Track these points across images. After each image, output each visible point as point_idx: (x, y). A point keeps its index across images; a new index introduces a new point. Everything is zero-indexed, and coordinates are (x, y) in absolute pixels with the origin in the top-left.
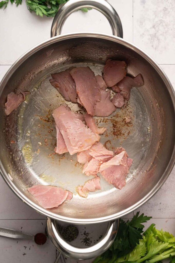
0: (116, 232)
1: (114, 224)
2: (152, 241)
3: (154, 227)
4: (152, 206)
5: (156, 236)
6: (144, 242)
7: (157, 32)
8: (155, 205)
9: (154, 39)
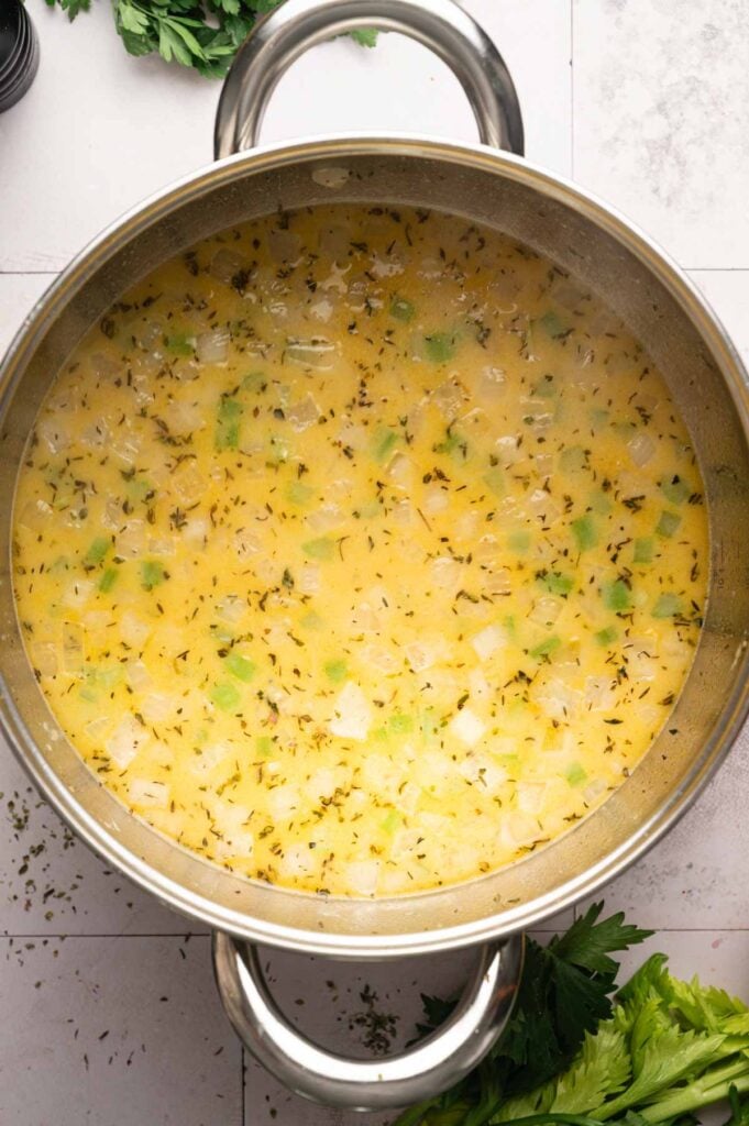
0: (513, 992)
1: (505, 956)
2: (655, 1029)
3: (663, 967)
4: (653, 879)
5: (673, 1005)
6: (619, 1033)
7: (678, 129)
8: (667, 874)
9: (661, 162)
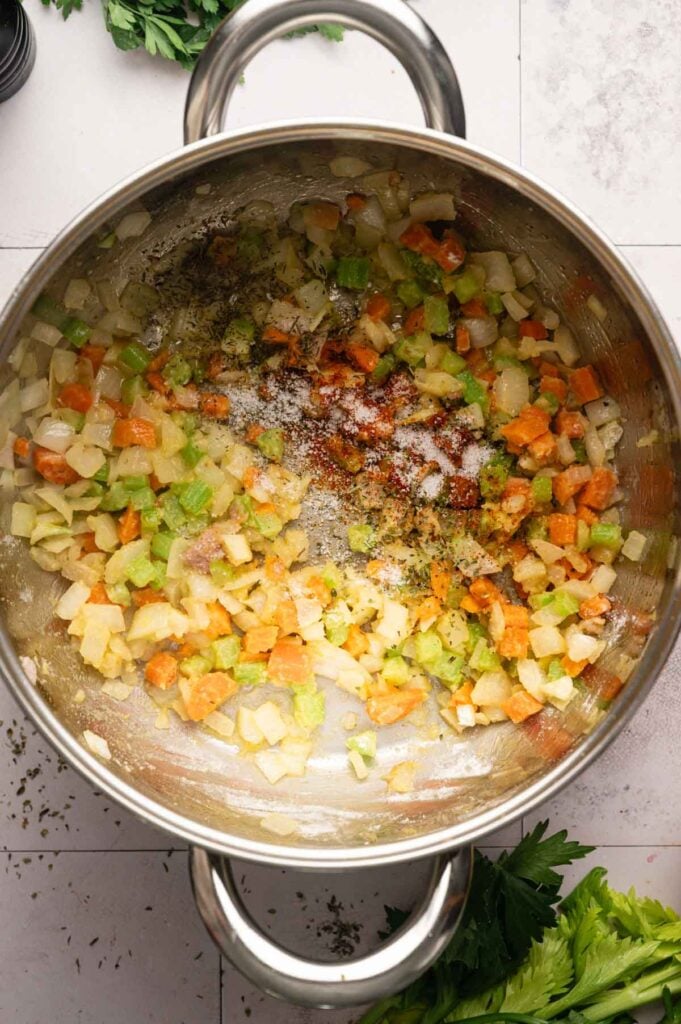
0: (463, 899)
1: (455, 866)
2: (595, 936)
3: (603, 879)
4: (594, 800)
5: (612, 914)
6: (562, 939)
7: (616, 118)
8: (607, 795)
9: (602, 148)
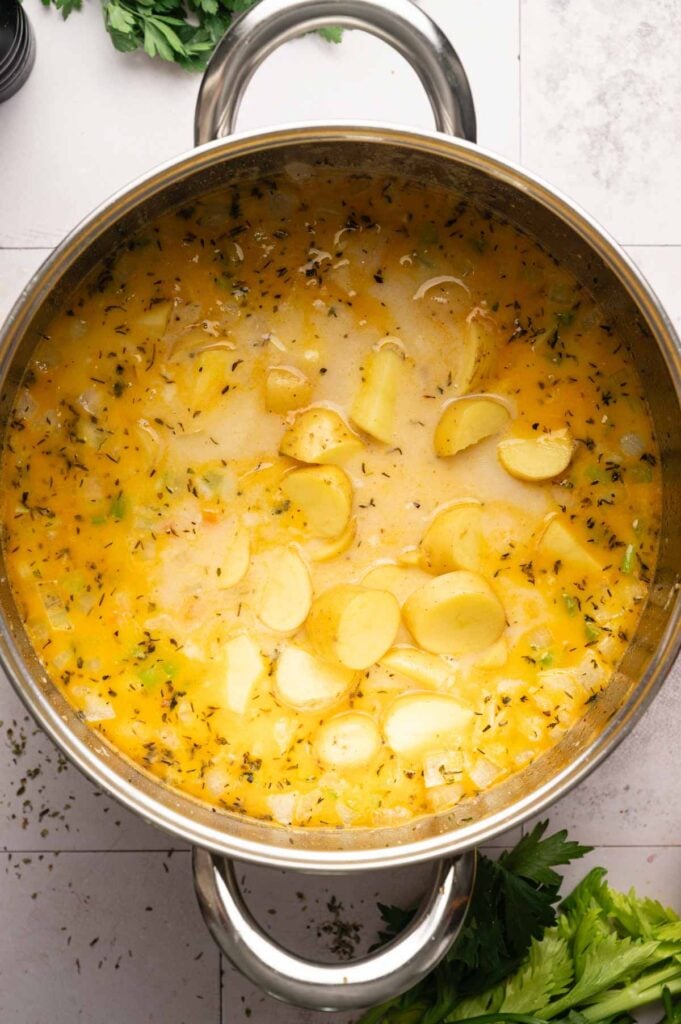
0: (466, 903)
1: (458, 870)
2: (595, 936)
3: (603, 880)
4: (594, 800)
5: (612, 915)
6: (563, 939)
7: (616, 118)
8: (606, 795)
9: (601, 148)
